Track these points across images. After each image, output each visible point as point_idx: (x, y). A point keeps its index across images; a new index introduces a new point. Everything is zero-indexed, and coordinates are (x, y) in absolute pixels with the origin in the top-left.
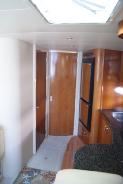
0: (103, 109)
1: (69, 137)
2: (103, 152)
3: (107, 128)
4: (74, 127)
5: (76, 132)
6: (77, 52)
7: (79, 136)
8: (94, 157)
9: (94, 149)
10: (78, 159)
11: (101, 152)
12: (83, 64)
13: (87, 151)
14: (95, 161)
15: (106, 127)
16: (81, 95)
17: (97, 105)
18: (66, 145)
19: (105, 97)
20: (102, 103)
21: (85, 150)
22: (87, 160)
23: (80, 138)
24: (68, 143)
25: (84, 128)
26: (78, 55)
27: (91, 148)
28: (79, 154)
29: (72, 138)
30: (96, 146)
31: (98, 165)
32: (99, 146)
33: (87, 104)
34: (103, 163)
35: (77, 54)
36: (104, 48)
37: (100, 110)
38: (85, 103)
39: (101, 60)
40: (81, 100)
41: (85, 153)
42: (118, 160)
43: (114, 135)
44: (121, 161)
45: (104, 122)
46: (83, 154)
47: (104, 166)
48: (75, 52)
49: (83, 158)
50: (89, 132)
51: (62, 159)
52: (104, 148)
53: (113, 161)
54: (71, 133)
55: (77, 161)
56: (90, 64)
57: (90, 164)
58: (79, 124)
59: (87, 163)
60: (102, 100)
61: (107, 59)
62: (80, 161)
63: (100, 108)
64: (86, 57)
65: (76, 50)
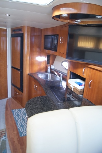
0: (31, 73)
1: (5, 100)
2: (43, 101)
3: (37, 86)
4: (8, 91)
5: (10, 95)
6: (6, 28)
7: (13, 97)
8: (39, 106)
9: (36, 101)
10: (29, 110)
11: (42, 101)
12: (12, 38)
13: (33, 103)
14: (41, 108)
15: (35, 86)
16: (12, 64)
17: (27, 71)
18: (4, 107)
19: (32, 64)
20: (30, 69)
21: (31, 103)
22: (35, 109)
23: (14, 99)
24: (5, 105)
25: (17, 90)
26: (7, 31)
27: (34, 101)
28: (29, 106)
29: (7, 100)
30: (37, 98)
31: (44, 110)
32: (39, 98)
33: (19, 71)
34: (46, 108)
35: (6, 29)
36: (30, 26)
37: (29, 74)
38: (17, 70)
39: (28, 35)
40: (12, 68)
41: (32, 105)
42: (54, 103)
43: (45, 89)
44: (56, 104)
45: (33, 82)
46: (31, 105)
47: (47, 109)
48: (5, 28)
49: (32, 108)
50: (22, 92)
51: (4, 118)
52: (42, 99)
53: (52, 105)
54: (6, 96)
55: (29, 112)
56: (19, 39)
57: (39, 111)
58: (12, 88)
59: (36, 111)
60: (30, 66)
61: (32, 35)
62: (31, 111)
63: (29, 73)
64: (14, 33)
65: (6, 26)
